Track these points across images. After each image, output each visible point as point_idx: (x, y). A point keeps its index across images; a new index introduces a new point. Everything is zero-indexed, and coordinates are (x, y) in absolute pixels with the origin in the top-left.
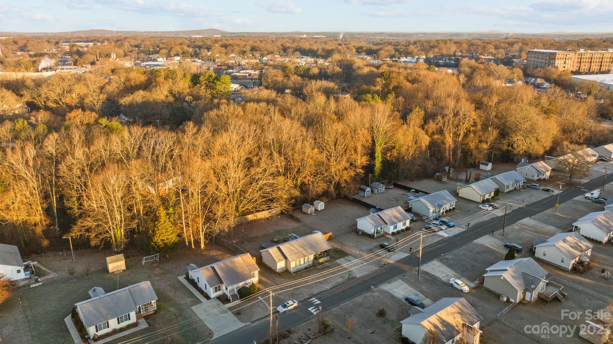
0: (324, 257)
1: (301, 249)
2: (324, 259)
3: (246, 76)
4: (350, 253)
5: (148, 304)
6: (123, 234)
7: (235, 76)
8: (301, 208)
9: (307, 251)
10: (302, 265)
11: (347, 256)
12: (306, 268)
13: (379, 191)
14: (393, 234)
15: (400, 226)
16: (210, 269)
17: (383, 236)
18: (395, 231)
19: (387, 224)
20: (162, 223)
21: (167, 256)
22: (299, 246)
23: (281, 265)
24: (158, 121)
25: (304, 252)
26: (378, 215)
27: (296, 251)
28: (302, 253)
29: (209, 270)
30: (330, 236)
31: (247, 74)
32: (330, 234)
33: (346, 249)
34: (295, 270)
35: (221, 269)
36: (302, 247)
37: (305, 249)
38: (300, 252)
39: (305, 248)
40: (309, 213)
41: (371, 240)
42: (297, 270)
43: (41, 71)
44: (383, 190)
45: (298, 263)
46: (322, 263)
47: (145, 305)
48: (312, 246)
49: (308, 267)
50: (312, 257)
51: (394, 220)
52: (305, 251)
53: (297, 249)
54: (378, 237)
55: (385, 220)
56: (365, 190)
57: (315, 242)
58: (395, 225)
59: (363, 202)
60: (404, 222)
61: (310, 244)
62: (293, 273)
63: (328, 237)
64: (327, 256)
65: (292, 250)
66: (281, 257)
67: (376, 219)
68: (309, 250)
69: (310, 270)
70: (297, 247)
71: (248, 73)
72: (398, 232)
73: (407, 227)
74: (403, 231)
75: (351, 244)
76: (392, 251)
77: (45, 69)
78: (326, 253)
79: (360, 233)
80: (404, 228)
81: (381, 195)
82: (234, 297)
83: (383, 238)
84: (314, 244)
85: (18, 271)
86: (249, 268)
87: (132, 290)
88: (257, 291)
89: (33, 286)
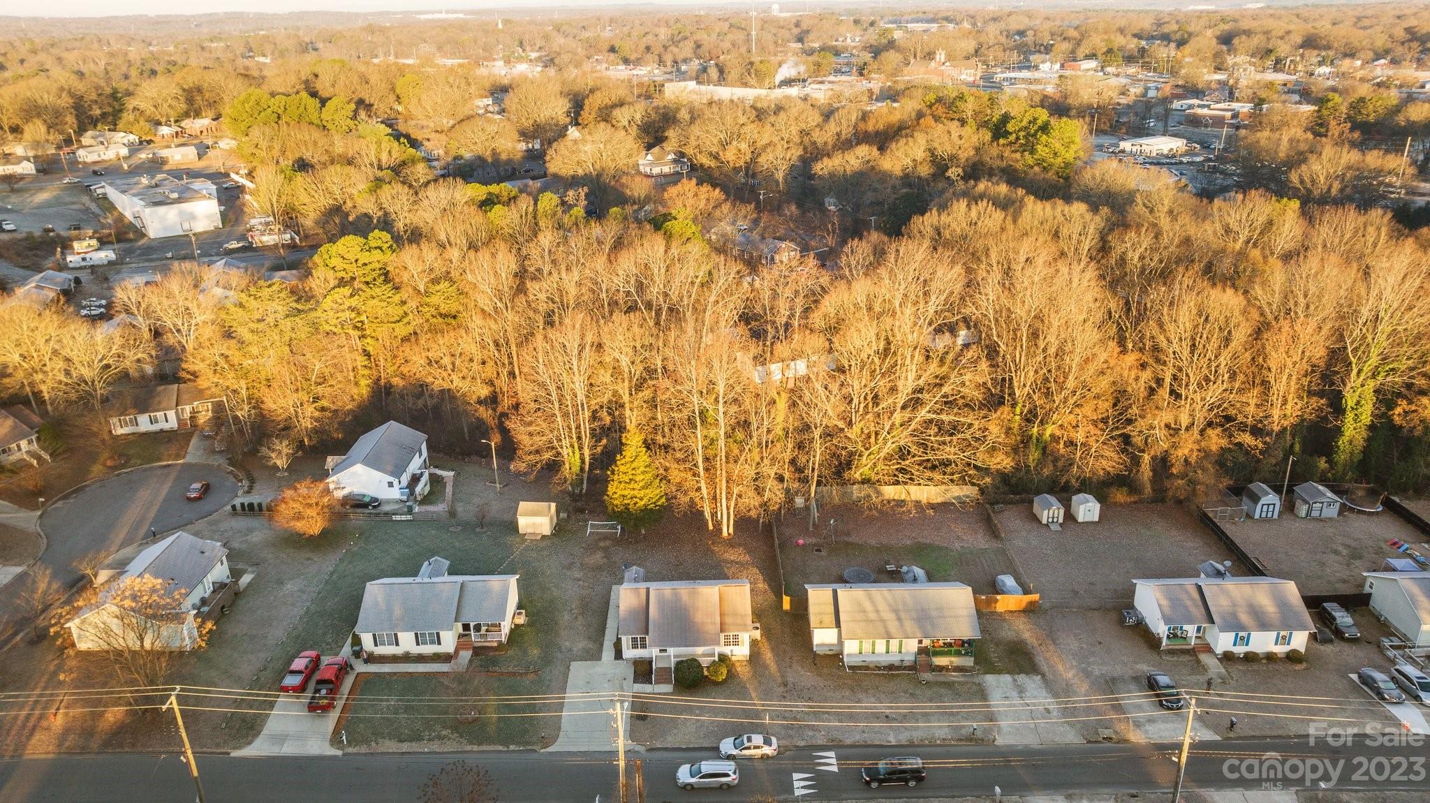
0: (958, 653)
1: (888, 616)
2: (953, 659)
3: (1223, 118)
4: (1045, 668)
5: (493, 625)
6: (587, 460)
7: (1194, 115)
8: (1031, 502)
9: (902, 625)
10: (879, 655)
11: (1027, 673)
12: (891, 667)
13: (1315, 514)
14: (1228, 657)
15: (1263, 642)
16: (643, 592)
17: (1192, 652)
18: (1240, 650)
19: (1213, 622)
20: (627, 459)
21: (643, 532)
22: (889, 605)
23: (823, 637)
24: (872, 218)
25: (893, 626)
26: (1199, 588)
27: (873, 616)
28: (885, 627)
29: (639, 595)
30: (1031, 603)
31: (1229, 114)
32: (1035, 597)
33: (1048, 657)
34: (856, 661)
35: (662, 602)
36: (896, 611)
37: (899, 619)
38: (882, 621)
39: (903, 615)
40: (1044, 521)
41: (1144, 650)
42: (863, 664)
43: (780, 86)
44: (1332, 512)
45: (867, 647)
46: (941, 669)
47: (488, 625)
48: (924, 618)
49: (897, 664)
50: (912, 646)
51: (1244, 618)
52: (897, 623)
53: (877, 611)
54: (1171, 652)
55: (1212, 609)
56: (1259, 499)
57: (940, 609)
58: (1241, 634)
59: (1223, 533)
60: (1282, 633)
61: (923, 610)
62: (851, 668)
63: (1023, 605)
64: (966, 654)
65: (864, 611)
66: (831, 618)
67: (1184, 597)
68: (909, 626)
69: (898, 675)
70: (882, 606)
71: (1233, 110)
72: (1250, 658)
73: (1294, 651)
74: (1270, 657)
75: (1074, 645)
76: (1169, 708)
77: (788, 82)
78: (964, 647)
79: (1131, 621)
80: (1280, 650)
81: (1311, 526)
82: (664, 676)
83: (1186, 658)
84: (934, 614)
85: (391, 485)
86: (728, 620)
87: (470, 586)
88: (725, 681)
89: (398, 518)
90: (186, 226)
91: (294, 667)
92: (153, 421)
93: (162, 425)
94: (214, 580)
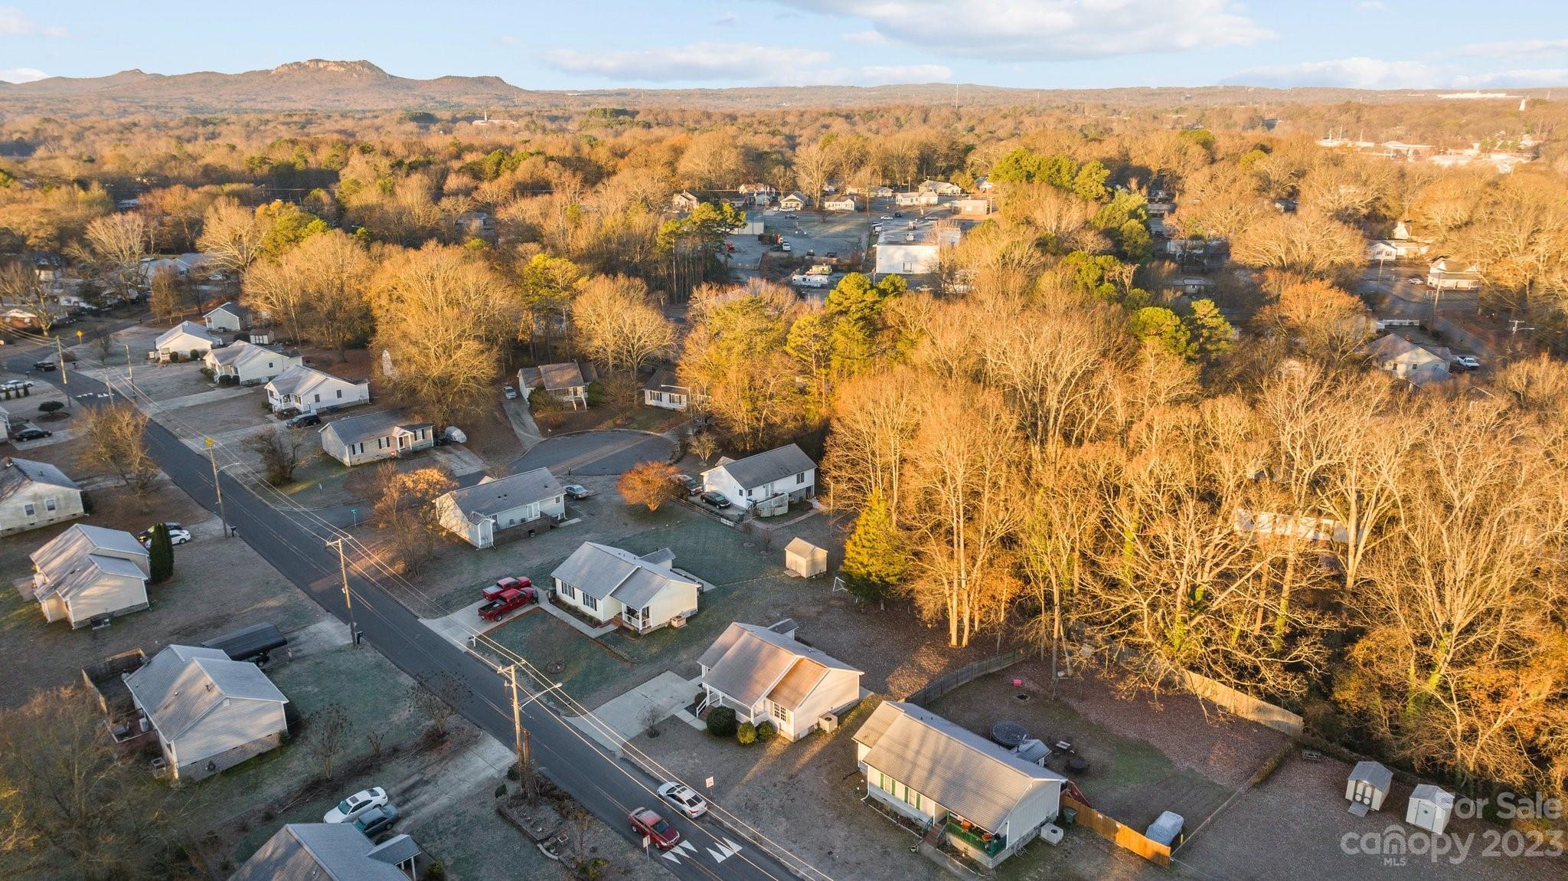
1: (924, 762)
2: (972, 848)
9: (928, 779)
10: (898, 799)
12: (904, 820)
22: (935, 753)
23: (862, 754)
25: (920, 774)
27: (910, 755)
28: (911, 772)
30: (1159, 856)
32: (1166, 850)
34: (879, 796)
36: (936, 762)
37: (931, 772)
38: (914, 764)
39: (939, 770)
40: (1349, 795)
42: (882, 802)
45: (888, 785)
46: (952, 850)
48: (956, 785)
50: (931, 808)
52: (925, 773)
53: (919, 752)
61: (963, 775)
62: (867, 796)
63: (1149, 852)
65: (905, 746)
68: (935, 783)
82: (704, 713)
84: (971, 785)
85: (741, 493)
86: (785, 692)
87: (642, 573)
88: (745, 745)
89: (724, 521)
90: (908, 267)
91: (500, 582)
92: (672, 400)
93: (675, 406)
94: (543, 510)
